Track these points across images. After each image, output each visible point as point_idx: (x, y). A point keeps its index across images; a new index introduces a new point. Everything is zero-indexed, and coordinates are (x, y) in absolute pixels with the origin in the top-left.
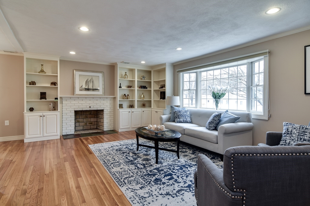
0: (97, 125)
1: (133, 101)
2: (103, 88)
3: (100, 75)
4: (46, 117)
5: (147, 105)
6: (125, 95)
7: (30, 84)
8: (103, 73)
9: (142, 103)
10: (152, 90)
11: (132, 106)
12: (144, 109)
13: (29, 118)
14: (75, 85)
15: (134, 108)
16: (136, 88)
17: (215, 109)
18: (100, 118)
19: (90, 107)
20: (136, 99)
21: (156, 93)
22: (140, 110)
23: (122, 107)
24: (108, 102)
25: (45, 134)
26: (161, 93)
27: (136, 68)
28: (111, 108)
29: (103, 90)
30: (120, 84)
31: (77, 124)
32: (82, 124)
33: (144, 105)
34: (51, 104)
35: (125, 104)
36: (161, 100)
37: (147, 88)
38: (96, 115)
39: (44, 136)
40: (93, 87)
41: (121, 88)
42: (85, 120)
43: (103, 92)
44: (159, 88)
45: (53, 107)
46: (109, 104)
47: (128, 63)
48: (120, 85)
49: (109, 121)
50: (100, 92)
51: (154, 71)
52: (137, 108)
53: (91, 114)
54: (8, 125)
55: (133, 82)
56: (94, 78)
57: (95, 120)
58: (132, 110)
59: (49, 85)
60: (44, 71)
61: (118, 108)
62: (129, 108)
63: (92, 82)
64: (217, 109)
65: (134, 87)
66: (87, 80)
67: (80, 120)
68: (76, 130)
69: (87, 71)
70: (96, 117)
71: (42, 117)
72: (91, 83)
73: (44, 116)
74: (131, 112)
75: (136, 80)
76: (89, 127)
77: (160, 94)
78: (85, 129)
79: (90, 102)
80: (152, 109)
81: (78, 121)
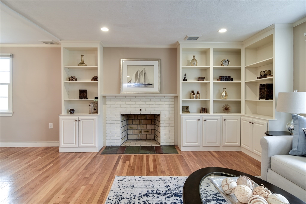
0: (155, 134)
1: (206, 102)
2: (160, 82)
3: (156, 64)
4: (82, 122)
5: (232, 108)
6: (193, 92)
7: (69, 80)
8: (159, 60)
9: (223, 105)
10: (243, 82)
11: (204, 110)
12: (225, 116)
13: (63, 121)
14: (121, 80)
15: (208, 113)
16: (212, 81)
18: (157, 126)
19: (141, 110)
20: (212, 98)
21: (249, 87)
22: (219, 117)
23: (188, 112)
24: (167, 103)
25: (81, 145)
26: (262, 87)
27: (212, 47)
28: (171, 112)
29: (160, 85)
30: (185, 74)
31: (130, 132)
32: (136, 132)
33: (226, 109)
34: (91, 104)
35: (194, 107)
36: (261, 100)
37: (232, 80)
38: (154, 120)
39: (80, 146)
40: (145, 82)
41: (186, 80)
42: (139, 127)
43: (160, 89)
44: (258, 78)
45: (93, 109)
46: (167, 106)
47: (196, 38)
48: (185, 77)
49: (168, 132)
50: (156, 88)
51: (246, 48)
52: (214, 113)
53: (147, 119)
54: (52, 128)
55: (206, 70)
56: (146, 68)
57: (152, 127)
58: (205, 116)
59: (89, 81)
60: (85, 64)
61: (181, 113)
62: (200, 114)
63: (144, 75)
65: (208, 79)
66: (137, 72)
67: (134, 126)
68: (128, 138)
69: (138, 59)
70: (153, 123)
71: (77, 122)
72: (142, 76)
73: (79, 121)
74: (201, 120)
75: (212, 66)
76: (144, 137)
77: (260, 89)
78: (139, 138)
79: (141, 103)
80: (241, 116)
81: (131, 127)
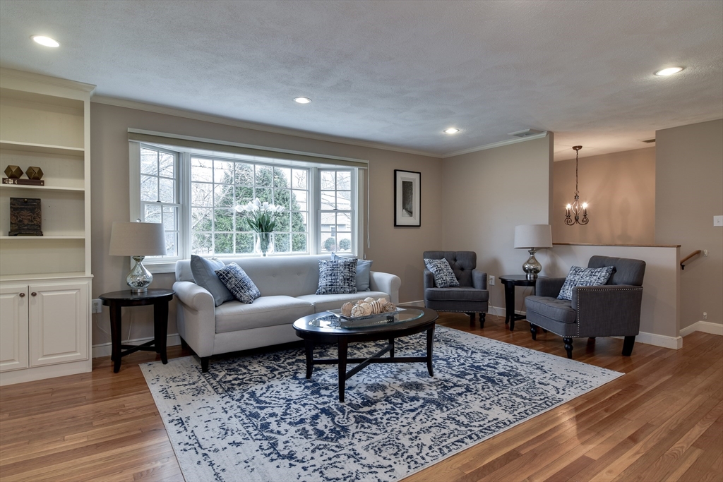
17: (260, 256)
44: (6, 181)
64: (265, 255)
